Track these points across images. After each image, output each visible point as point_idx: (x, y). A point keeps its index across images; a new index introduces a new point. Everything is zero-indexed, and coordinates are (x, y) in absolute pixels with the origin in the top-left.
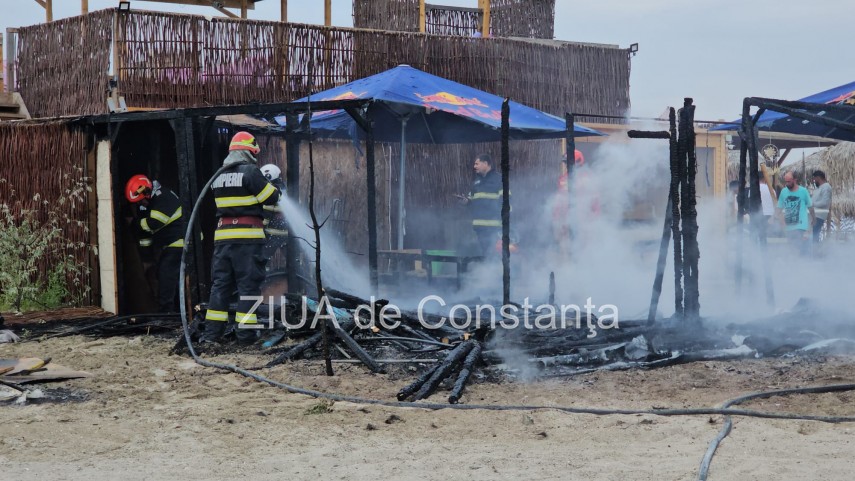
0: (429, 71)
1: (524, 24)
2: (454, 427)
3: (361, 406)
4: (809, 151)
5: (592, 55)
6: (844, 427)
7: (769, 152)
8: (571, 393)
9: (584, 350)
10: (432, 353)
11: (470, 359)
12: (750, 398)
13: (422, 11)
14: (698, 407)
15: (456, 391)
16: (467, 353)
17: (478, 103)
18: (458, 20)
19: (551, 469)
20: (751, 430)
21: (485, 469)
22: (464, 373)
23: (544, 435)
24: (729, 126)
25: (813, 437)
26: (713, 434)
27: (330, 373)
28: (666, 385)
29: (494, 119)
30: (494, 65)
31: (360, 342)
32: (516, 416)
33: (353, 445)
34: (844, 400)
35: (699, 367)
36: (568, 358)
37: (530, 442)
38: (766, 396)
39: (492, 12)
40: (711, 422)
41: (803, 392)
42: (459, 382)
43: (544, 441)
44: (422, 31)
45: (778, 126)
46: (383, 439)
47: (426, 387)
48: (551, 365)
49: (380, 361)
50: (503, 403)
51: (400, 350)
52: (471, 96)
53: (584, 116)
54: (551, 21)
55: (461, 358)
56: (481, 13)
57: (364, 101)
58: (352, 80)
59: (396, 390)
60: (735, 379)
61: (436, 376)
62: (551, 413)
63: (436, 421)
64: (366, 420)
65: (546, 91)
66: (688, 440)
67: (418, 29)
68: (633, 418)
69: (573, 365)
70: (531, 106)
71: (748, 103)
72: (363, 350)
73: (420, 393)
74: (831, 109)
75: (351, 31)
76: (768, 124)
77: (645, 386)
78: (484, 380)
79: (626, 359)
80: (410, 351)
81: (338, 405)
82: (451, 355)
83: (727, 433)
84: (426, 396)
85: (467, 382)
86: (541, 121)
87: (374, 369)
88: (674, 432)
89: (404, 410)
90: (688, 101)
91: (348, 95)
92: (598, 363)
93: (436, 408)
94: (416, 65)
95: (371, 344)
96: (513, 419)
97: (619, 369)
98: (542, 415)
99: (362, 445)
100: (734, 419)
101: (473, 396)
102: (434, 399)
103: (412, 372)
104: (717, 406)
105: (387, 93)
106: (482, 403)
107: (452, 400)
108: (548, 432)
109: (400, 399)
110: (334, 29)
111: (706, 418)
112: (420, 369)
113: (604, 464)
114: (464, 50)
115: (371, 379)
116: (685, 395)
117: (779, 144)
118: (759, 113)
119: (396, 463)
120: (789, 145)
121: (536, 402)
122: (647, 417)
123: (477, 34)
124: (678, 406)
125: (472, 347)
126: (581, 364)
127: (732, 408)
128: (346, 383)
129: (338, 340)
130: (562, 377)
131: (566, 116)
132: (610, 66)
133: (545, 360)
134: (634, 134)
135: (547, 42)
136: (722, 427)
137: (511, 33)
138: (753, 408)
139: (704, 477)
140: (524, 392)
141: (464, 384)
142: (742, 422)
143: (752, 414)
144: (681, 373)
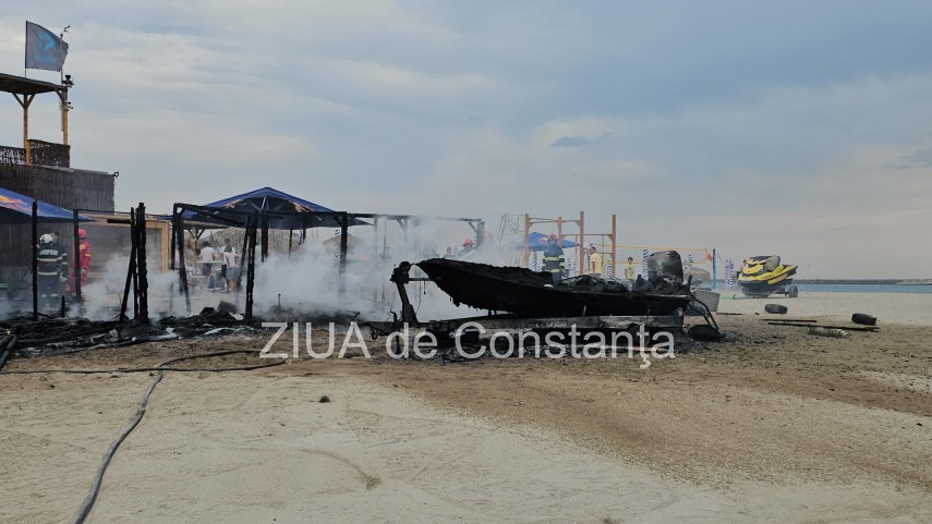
1: (52, 158)
4: (215, 231)
5: (92, 177)
6: (223, 374)
7: (192, 231)
8: (71, 363)
9: (80, 338)
11: (10, 345)
12: (174, 361)
14: (145, 367)
16: (8, 342)
17: (21, 202)
18: (13, 154)
19: (55, 406)
20: (174, 378)
21: (14, 408)
22: (6, 353)
23: (53, 387)
24: (167, 217)
25: (206, 380)
26: (152, 381)
28: (128, 356)
29: (28, 211)
30: (33, 181)
32: (36, 377)
34: (224, 359)
35: (147, 345)
36: (71, 343)
37: (44, 391)
39: (32, 151)
41: (202, 356)
42: (4, 357)
43: (53, 390)
45: (194, 218)
48: (60, 347)
50: (30, 370)
52: (17, 198)
53: (87, 211)
54: (68, 157)
55: (4, 345)
56: (25, 150)
60: (166, 350)
62: (58, 374)
65: (65, 197)
66: (137, 385)
68: (107, 375)
69: (74, 346)
70: (55, 204)
71: (176, 206)
74: (222, 210)
76: (190, 217)
77: (116, 357)
78: (18, 357)
79: (106, 343)
83: (160, 380)
85: (8, 358)
86: (59, 213)
88: (129, 381)
90: (141, 204)
92: (90, 345)
96: (35, 379)
97: (101, 348)
98: (53, 375)
100: (164, 372)
101: (11, 366)
104: (155, 366)
106: (17, 370)
108: (55, 385)
111: (149, 373)
113: (88, 401)
114: (14, 172)
116: (138, 361)
117: (198, 227)
118: (182, 212)
120: (204, 228)
121: (50, 368)
122: (115, 374)
123: (23, 163)
124: (134, 367)
125: (12, 338)
126: (79, 346)
127: (163, 367)
130: (66, 353)
131: (74, 210)
132: (103, 184)
133: (56, 344)
134: (110, 221)
135: (65, 169)
136: (157, 377)
137: (43, 163)
138: (175, 366)
139: (144, 406)
140: (43, 363)
141: (6, 360)
142: (168, 374)
143: (175, 370)
144: (137, 349)
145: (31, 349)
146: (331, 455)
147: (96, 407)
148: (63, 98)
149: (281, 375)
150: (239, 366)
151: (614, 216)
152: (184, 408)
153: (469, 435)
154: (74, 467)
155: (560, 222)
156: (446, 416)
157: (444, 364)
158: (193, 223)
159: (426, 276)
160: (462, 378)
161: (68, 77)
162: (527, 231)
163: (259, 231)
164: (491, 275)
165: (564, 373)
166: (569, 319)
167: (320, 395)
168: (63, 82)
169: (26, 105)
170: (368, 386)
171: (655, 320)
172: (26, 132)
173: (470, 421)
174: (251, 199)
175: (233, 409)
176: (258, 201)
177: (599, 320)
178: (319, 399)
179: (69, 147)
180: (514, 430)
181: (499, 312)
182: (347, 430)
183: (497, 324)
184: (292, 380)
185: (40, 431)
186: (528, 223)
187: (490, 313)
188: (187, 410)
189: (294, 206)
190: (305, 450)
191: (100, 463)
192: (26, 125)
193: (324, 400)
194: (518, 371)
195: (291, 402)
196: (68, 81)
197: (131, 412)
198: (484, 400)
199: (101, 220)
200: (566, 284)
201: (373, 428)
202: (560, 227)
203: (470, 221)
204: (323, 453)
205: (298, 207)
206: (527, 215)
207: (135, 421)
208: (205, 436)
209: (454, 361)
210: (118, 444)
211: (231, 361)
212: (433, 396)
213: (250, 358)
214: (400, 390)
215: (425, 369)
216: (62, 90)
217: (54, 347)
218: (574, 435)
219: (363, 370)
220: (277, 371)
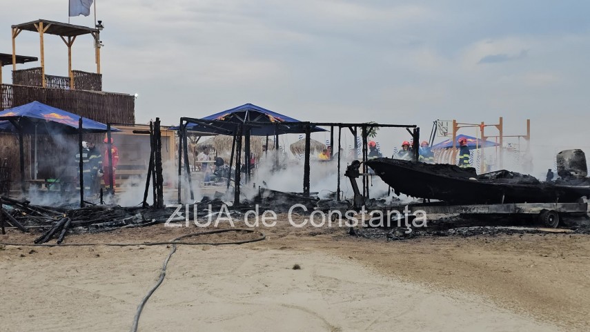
0: (47, 104)
1: (89, 84)
2: (59, 254)
3: (18, 247)
4: (208, 137)
5: (118, 98)
6: (220, 247)
7: (192, 138)
8: (110, 238)
9: (115, 220)
10: (50, 223)
11: (66, 225)
12: (184, 237)
13: (44, 78)
14: (163, 242)
15: (60, 238)
16: (65, 223)
17: (69, 118)
18: (60, 82)
19: (101, 270)
20: (184, 250)
21: (73, 271)
22: (64, 231)
23: (98, 256)
24: (174, 128)
25: (208, 251)
26: (169, 252)
27: (4, 233)
28: (150, 233)
29: (76, 125)
30: (76, 102)
31: (17, 219)
32: (86, 248)
33: (15, 264)
34: (220, 236)
35: (163, 225)
36: (108, 223)
37: (92, 259)
38: (190, 236)
39: (75, 79)
40: (168, 247)
41: (205, 234)
42: (62, 234)
43: (98, 258)
44: (44, 86)
45: (195, 128)
46: (28, 261)
47: (47, 237)
48: (101, 227)
49: (27, 227)
50: (81, 243)
51: (36, 222)
52: (66, 115)
53: (115, 124)
54: (100, 83)
55: (62, 225)
56: (70, 79)
57: (18, 117)
58: (12, 107)
59: (34, 239)
61: (51, 233)
62: (101, 246)
63: (51, 252)
64: (20, 253)
65: (99, 113)
66: (158, 255)
67: (42, 86)
68: (136, 247)
69: (111, 226)
70: (92, 119)
71: (182, 119)
72: (19, 223)
73: (44, 240)
74: (215, 122)
75: (11, 86)
76: (191, 128)
77: (141, 234)
78: (72, 234)
79: (133, 223)
80: (40, 223)
81: (8, 247)
82: (58, 223)
83: (174, 252)
84: (47, 241)
85: (65, 235)
86: (97, 125)
87: (24, 231)
88: (153, 252)
89: (37, 248)
90: (158, 119)
91: (10, 114)
92: (122, 225)
93: (51, 246)
94: (41, 101)
95: (23, 220)
96: (85, 250)
97: (131, 227)
98: (98, 247)
99: (19, 264)
100: (177, 246)
101: (68, 240)
102: (50, 243)
103: (41, 232)
104: (170, 241)
105: (28, 113)
106: (72, 243)
107: (59, 243)
108: (100, 254)
109: (36, 243)
110: (3, 85)
111: (166, 246)
112: (45, 230)
113: (124, 266)
114: (63, 95)
115: (23, 235)
116: (157, 237)
117: (196, 135)
118: (187, 124)
119: (33, 271)
120: (200, 135)
121: (95, 242)
122: (142, 246)
123: (68, 88)
124: (155, 241)
125: (67, 219)
126: (115, 226)
127: (176, 241)
128: (11, 237)
129: (8, 219)
130: (106, 231)
131: (108, 124)
132: (126, 103)
133: (98, 224)
134: (135, 132)
135: (99, 92)
136: (172, 249)
137: (83, 88)
138: (185, 240)
139: (164, 270)
140: (90, 238)
141: (64, 236)
142: (180, 247)
143: (184, 244)
144: (156, 228)
145: (81, 228)
146: (303, 309)
147: (130, 271)
148: (96, 38)
149: (263, 248)
150: (232, 241)
151: (528, 121)
152: (193, 272)
153: (409, 296)
154: (118, 314)
155: (482, 126)
156: (391, 282)
157: (388, 241)
158: (193, 132)
159: (373, 172)
160: (403, 252)
161: (100, 22)
162: (454, 134)
163: (243, 137)
164: (425, 171)
165: (486, 249)
166: (490, 206)
167: (293, 263)
168: (96, 26)
169: (69, 45)
170: (329, 258)
171: (563, 207)
172: (70, 65)
173: (410, 286)
174: (236, 113)
175: (229, 273)
176: (242, 114)
177: (515, 206)
178: (292, 267)
179: (101, 75)
180: (445, 293)
181: (432, 201)
182: (314, 290)
183: (430, 210)
184: (271, 252)
185: (92, 288)
186: (456, 128)
187: (425, 201)
188: (195, 274)
189: (268, 117)
190: (284, 305)
191: (136, 312)
192: (70, 60)
193: (296, 267)
194: (448, 247)
195: (271, 268)
196: (100, 25)
197: (155, 275)
198: (421, 270)
199: (127, 131)
200: (487, 178)
201: (335, 289)
202: (482, 130)
203: (408, 126)
204: (297, 307)
205: (272, 119)
206: (454, 121)
207: (159, 281)
208: (210, 293)
209: (397, 239)
210: (148, 298)
211: (225, 238)
212: (380, 266)
213: (239, 235)
214: (354, 261)
215: (373, 245)
216: (95, 32)
217: (97, 227)
218: (494, 299)
219: (325, 245)
220: (260, 245)
